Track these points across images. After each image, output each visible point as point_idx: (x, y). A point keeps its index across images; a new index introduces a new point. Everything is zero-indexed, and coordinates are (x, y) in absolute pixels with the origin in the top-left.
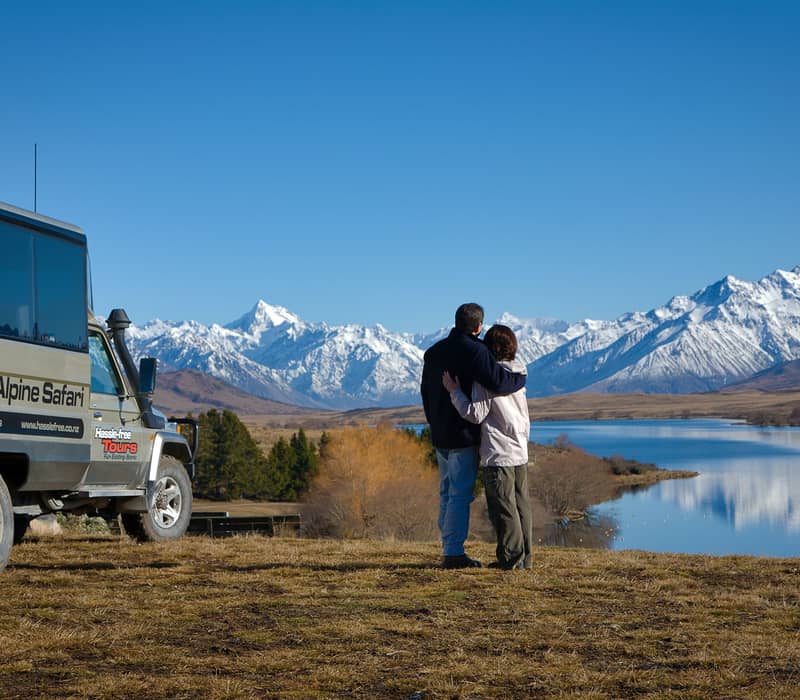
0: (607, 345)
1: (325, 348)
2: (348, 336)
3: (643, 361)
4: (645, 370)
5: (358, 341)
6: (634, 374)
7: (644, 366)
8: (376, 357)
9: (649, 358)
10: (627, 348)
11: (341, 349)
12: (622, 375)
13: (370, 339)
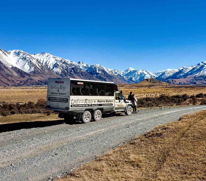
0: (190, 70)
1: (136, 73)
2: (141, 71)
3: (202, 71)
4: (203, 73)
5: (142, 72)
6: (200, 74)
7: (203, 72)
8: (145, 75)
9: (203, 71)
10: (195, 70)
11: (139, 73)
12: (197, 74)
13: (144, 72)
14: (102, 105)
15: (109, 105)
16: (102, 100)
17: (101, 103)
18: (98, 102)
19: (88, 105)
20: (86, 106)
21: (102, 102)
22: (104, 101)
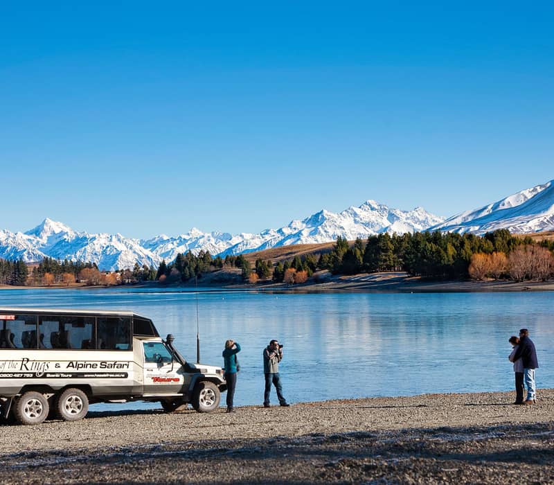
1: (88, 247)
2: (101, 241)
5: (108, 243)
8: (119, 253)
11: (97, 248)
13: (115, 243)
14: (86, 376)
15: (113, 376)
16: (83, 363)
17: (81, 370)
18: (69, 366)
19: (34, 374)
20: (26, 378)
21: (84, 366)
22: (92, 363)
